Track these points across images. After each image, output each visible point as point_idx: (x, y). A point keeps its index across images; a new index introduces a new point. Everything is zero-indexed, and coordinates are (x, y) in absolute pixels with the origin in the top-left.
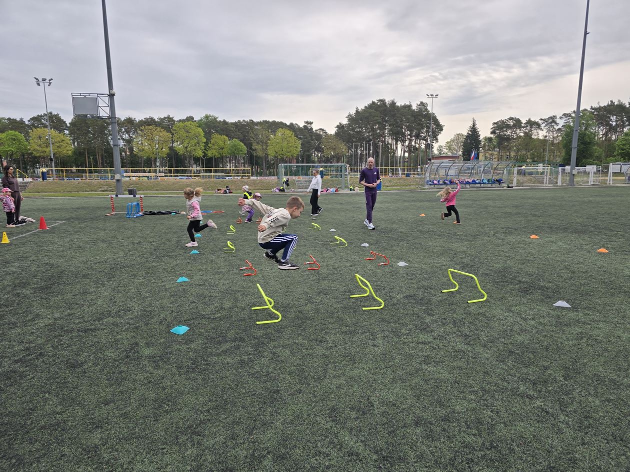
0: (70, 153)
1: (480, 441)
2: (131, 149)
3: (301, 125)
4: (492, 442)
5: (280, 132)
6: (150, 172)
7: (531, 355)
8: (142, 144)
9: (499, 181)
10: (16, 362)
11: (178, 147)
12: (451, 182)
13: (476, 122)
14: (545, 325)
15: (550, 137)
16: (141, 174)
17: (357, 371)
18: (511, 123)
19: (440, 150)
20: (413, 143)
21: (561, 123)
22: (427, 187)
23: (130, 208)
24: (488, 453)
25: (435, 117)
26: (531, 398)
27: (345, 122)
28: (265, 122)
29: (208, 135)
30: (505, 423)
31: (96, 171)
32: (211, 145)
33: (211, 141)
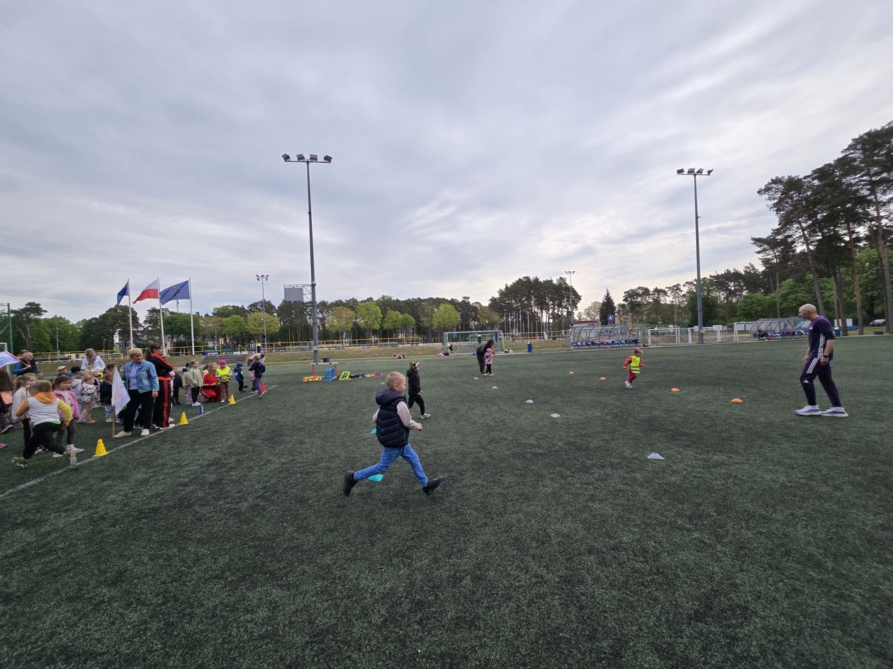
0: (277, 330)
1: (648, 568)
2: (324, 325)
3: (460, 300)
4: (658, 568)
5: (442, 307)
6: (337, 343)
7: (683, 493)
8: (332, 321)
9: (636, 342)
10: (258, 497)
11: (361, 322)
12: (593, 344)
13: (610, 292)
14: (693, 467)
15: (676, 302)
16: (330, 345)
17: (532, 508)
18: (641, 292)
19: (580, 316)
20: (556, 311)
21: (685, 290)
22: (572, 348)
23: (327, 374)
24: (656, 577)
25: (574, 289)
26: (688, 530)
27: (497, 296)
28: (431, 299)
29: (384, 312)
30: (668, 552)
31: (296, 345)
32: (386, 319)
33: (387, 316)
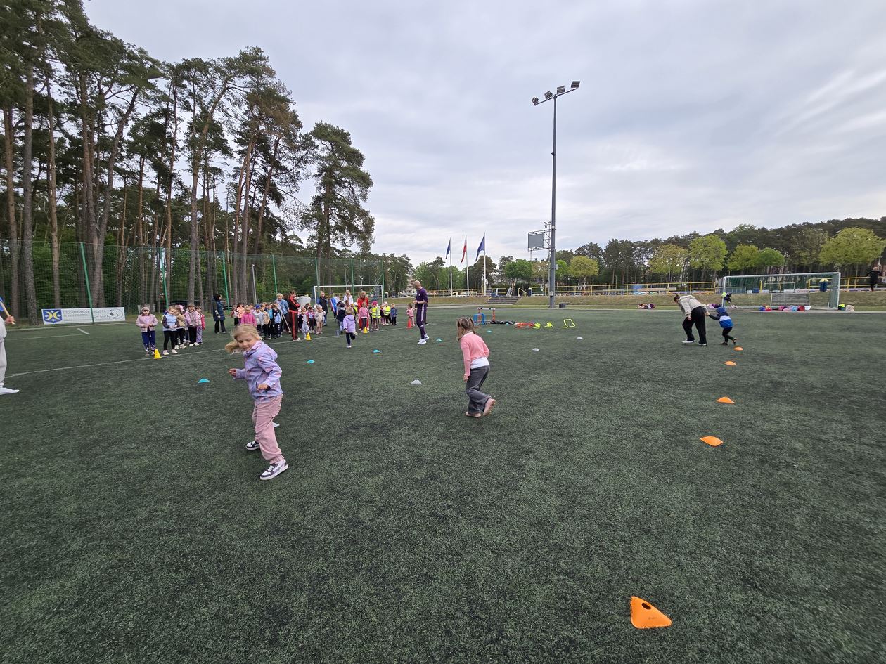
0: (596, 274)
29: (732, 247)
32: (733, 257)
33: (735, 252)
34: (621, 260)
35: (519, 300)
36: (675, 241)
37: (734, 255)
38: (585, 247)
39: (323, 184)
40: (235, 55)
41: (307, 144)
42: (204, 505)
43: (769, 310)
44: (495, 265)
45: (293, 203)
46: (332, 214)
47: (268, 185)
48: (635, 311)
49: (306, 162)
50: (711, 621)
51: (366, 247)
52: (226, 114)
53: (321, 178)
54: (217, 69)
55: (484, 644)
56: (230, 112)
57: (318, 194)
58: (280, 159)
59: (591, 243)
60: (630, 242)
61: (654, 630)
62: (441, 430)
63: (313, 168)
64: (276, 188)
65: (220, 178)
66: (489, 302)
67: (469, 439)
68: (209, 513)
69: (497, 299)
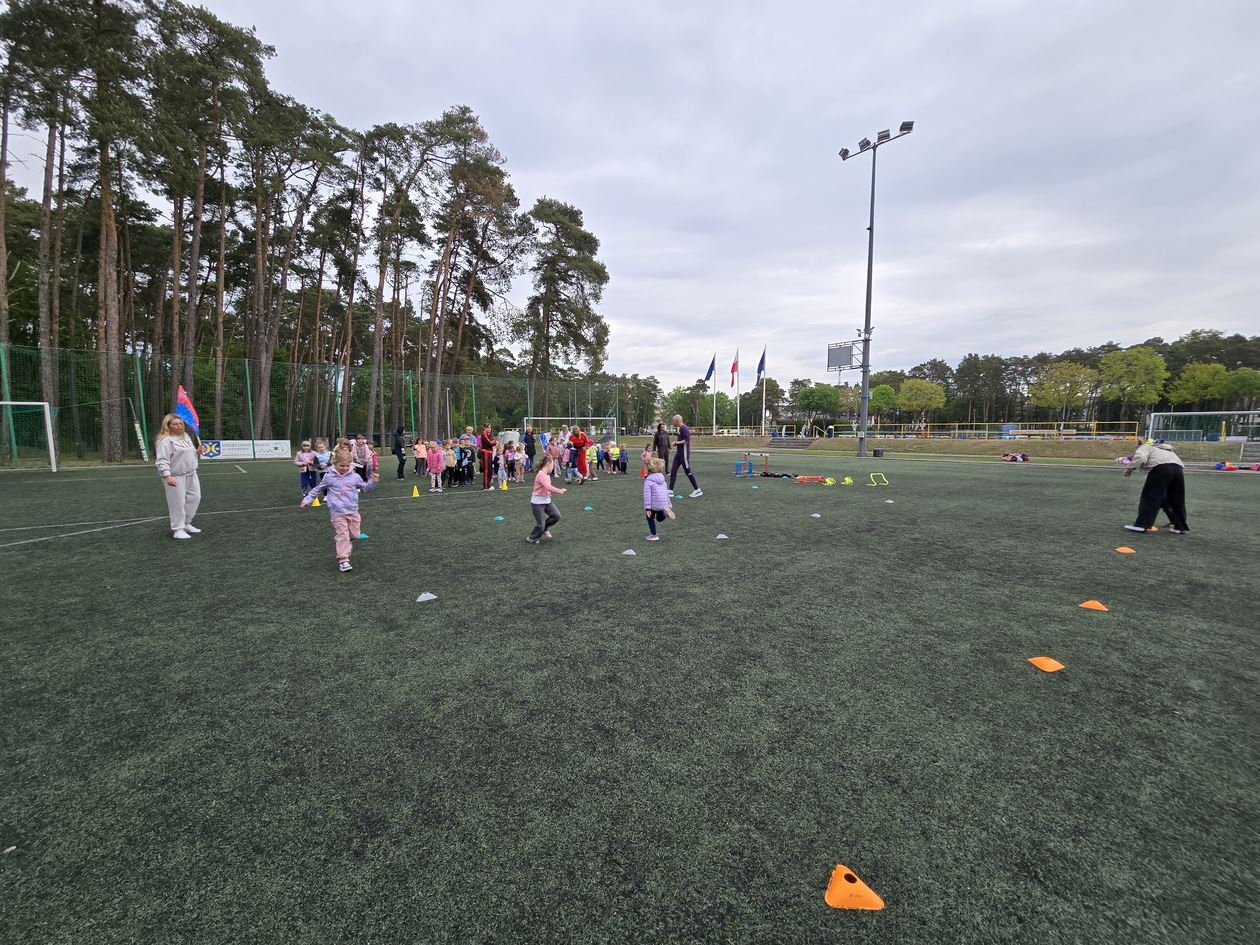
29: (1176, 367)
32: (1179, 382)
33: (1182, 374)
34: (984, 385)
35: (814, 443)
36: (1076, 357)
37: (1180, 378)
38: (925, 365)
39: (543, 280)
40: (437, 117)
41: (525, 227)
42: (324, 687)
43: (1231, 469)
44: (783, 392)
45: (504, 307)
46: (552, 321)
47: (472, 283)
48: (996, 463)
49: (522, 251)
50: (945, 914)
51: (597, 365)
52: (424, 194)
53: (541, 272)
54: (415, 137)
55: (612, 894)
56: (428, 191)
57: (537, 294)
58: (489, 248)
59: (935, 360)
60: (999, 359)
61: (854, 912)
62: (643, 618)
63: (531, 259)
64: (484, 288)
65: (414, 275)
66: (769, 445)
67: (678, 633)
68: (327, 697)
69: (782, 441)
